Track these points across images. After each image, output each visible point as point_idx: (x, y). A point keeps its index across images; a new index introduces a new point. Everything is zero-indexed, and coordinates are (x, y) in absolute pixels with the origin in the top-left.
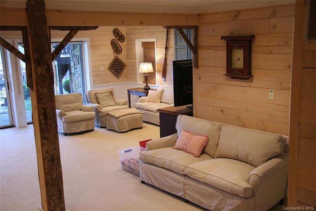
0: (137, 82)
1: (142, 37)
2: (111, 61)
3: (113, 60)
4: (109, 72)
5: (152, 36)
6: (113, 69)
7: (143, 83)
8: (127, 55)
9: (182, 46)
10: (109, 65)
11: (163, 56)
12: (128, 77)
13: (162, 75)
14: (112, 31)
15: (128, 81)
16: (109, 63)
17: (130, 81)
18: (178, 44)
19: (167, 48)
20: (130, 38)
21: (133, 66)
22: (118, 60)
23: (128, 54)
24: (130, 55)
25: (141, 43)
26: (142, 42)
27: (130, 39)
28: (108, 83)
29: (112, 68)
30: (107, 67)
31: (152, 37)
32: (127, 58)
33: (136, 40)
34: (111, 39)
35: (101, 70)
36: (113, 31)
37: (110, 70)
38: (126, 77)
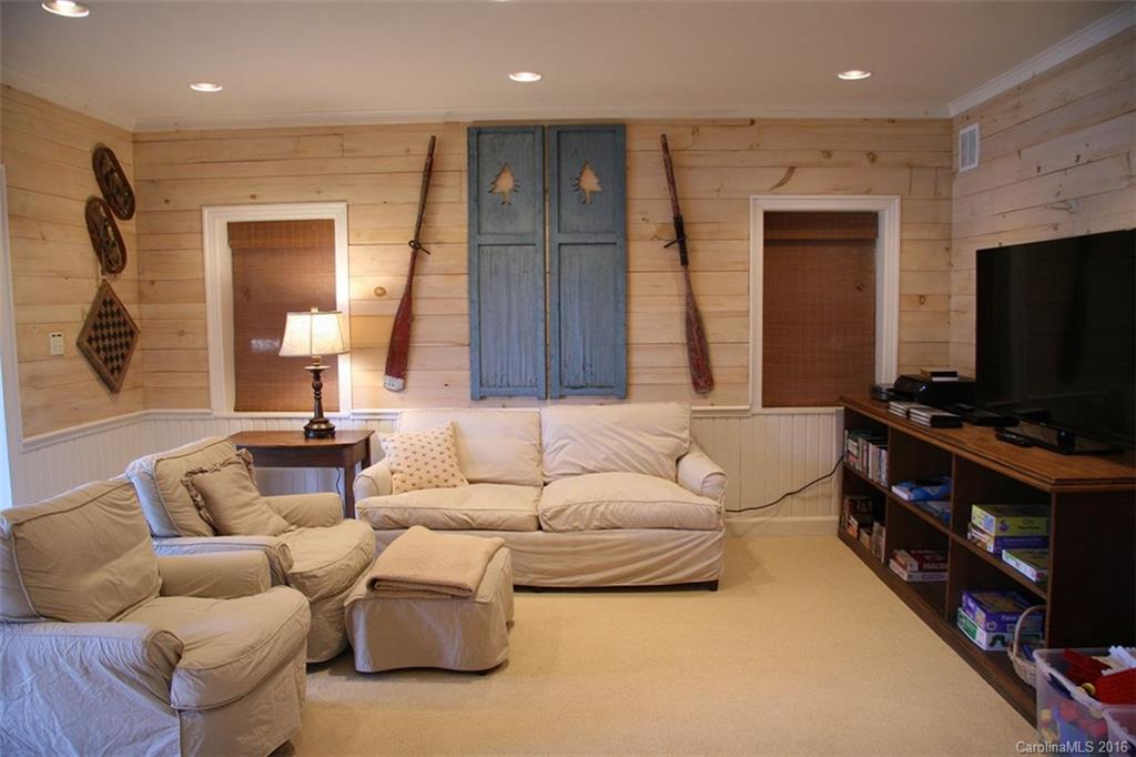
0: (209, 407)
1: (253, 197)
2: (88, 308)
3: (95, 304)
4: (82, 364)
5: (319, 192)
6: (98, 350)
7: (236, 410)
8: (139, 281)
9: (516, 234)
10: (82, 324)
11: (395, 281)
12: (143, 387)
13: (384, 367)
14: (91, 156)
15: (146, 408)
16: (80, 318)
17: (153, 407)
18: (488, 226)
19: (418, 247)
20: (167, 201)
21: (182, 333)
22: (112, 302)
23: (148, 276)
24: (157, 285)
25: (226, 226)
26: (229, 224)
27: (164, 207)
28: (79, 421)
29: (94, 344)
30: (73, 336)
31: (316, 197)
32: (141, 297)
33: (206, 212)
34: (86, 197)
35: (53, 353)
36: (94, 159)
37: (87, 355)
38: (137, 388)
